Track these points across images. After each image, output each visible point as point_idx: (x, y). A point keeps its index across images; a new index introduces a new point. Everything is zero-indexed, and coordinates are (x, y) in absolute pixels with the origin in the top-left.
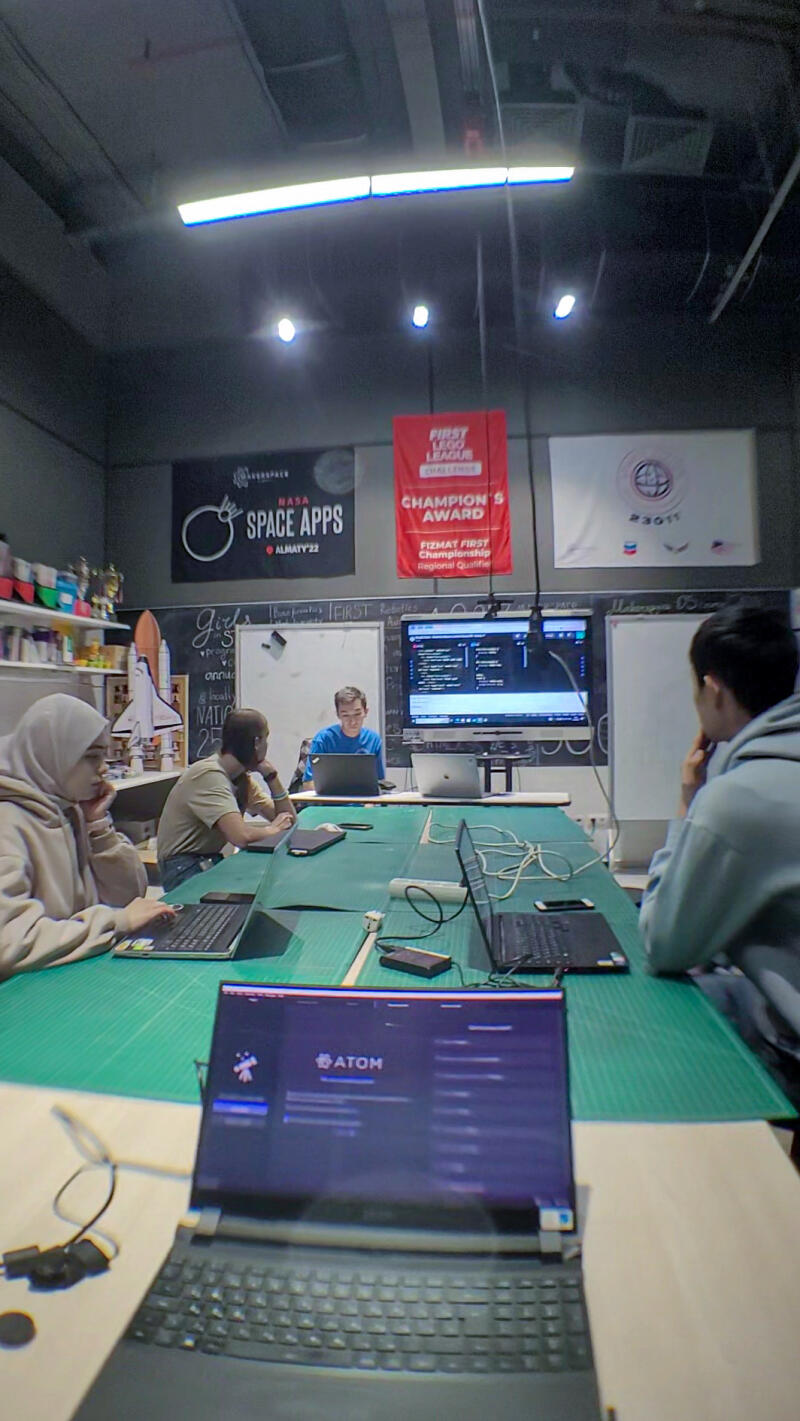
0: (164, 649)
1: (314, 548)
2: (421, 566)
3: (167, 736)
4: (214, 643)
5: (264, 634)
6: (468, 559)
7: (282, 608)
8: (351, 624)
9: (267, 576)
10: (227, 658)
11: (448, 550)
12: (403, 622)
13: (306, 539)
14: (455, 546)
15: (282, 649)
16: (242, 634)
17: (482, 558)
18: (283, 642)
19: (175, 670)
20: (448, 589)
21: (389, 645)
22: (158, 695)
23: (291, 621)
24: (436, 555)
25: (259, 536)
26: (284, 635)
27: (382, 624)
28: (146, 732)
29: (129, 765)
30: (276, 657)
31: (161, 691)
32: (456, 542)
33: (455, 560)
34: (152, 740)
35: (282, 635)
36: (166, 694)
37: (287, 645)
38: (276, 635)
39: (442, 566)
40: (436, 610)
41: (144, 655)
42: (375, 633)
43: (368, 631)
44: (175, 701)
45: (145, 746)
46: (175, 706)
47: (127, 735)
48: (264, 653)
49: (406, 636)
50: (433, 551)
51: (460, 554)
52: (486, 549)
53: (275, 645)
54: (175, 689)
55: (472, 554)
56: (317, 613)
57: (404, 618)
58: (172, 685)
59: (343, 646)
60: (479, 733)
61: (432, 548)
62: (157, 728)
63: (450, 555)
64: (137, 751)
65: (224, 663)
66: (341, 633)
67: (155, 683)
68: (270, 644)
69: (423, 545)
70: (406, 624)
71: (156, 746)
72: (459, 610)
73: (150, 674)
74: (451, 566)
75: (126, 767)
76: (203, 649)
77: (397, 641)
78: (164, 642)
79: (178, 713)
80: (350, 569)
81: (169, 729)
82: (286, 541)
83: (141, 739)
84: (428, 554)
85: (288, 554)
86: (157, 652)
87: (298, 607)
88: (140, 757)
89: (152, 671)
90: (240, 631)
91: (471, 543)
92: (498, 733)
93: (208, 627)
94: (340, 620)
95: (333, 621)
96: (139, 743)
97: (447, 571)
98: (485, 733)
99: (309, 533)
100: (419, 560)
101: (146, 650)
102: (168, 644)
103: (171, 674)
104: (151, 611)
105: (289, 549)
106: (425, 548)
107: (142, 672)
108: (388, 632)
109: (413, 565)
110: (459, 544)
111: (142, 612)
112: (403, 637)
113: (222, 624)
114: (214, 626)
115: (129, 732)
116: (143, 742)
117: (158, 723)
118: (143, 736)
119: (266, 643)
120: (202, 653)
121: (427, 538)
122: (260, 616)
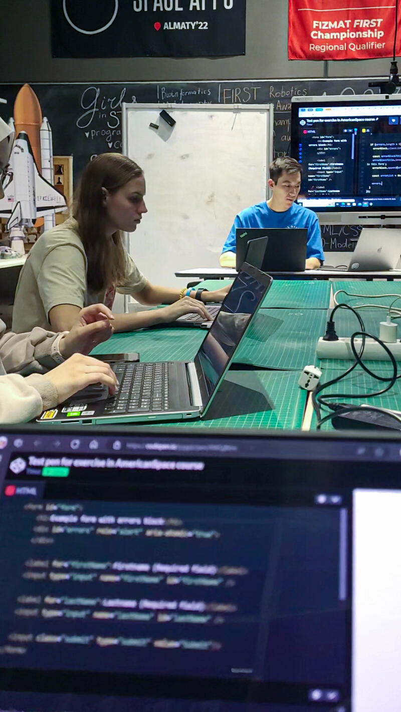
0: (45, 125)
1: (204, 26)
2: (314, 48)
3: (51, 218)
4: (99, 124)
5: (152, 114)
6: (359, 41)
7: (170, 89)
8: (241, 106)
9: (153, 54)
10: (113, 141)
11: (340, 30)
12: (294, 104)
13: (196, 15)
14: (348, 26)
15: (171, 131)
16: (129, 113)
17: (375, 39)
18: (171, 122)
19: (59, 149)
20: (338, 71)
21: (278, 130)
22: (40, 175)
23: (178, 102)
24: (327, 36)
25: (146, 10)
26: (173, 115)
27: (272, 105)
28: (28, 213)
29: (10, 246)
30: (165, 138)
31: (43, 171)
32: (348, 22)
33: (347, 41)
34: (34, 221)
35: (171, 114)
36: (48, 174)
37: (177, 126)
38: (164, 115)
39: (334, 48)
40: (325, 93)
41: (23, 132)
42: (265, 116)
43: (258, 114)
44: (59, 182)
45: (27, 229)
46: (59, 187)
47: (8, 216)
48: (152, 132)
49: (295, 118)
50: (324, 31)
51: (352, 35)
52: (379, 29)
53: (163, 125)
54: (58, 170)
55: (365, 35)
56: (206, 95)
57: (294, 99)
58: (55, 166)
59: (232, 128)
60: (365, 217)
61: (324, 27)
62: (39, 209)
63: (342, 36)
64: (17, 233)
65: (110, 145)
66: (231, 114)
67: (37, 161)
68: (158, 125)
69: (315, 25)
70: (296, 107)
71: (39, 229)
72: (349, 93)
73: (30, 151)
74: (342, 48)
75: (7, 248)
76: (87, 130)
77: (286, 125)
78: (45, 119)
79: (62, 194)
80: (240, 50)
81: (52, 211)
82: (174, 16)
83: (22, 220)
84: (320, 34)
85: (177, 30)
86: (38, 129)
87: (187, 88)
88: (21, 238)
89: (33, 149)
90: (127, 109)
91: (364, 23)
92: (383, 217)
93: (92, 108)
94: (229, 102)
95: (222, 102)
96: (20, 224)
97: (339, 52)
98: (369, 217)
99: (198, 9)
100: (311, 41)
101: (25, 126)
102: (49, 122)
103: (54, 155)
104: (31, 85)
105: (177, 26)
106: (317, 27)
107: (22, 150)
108: (277, 117)
109: (305, 48)
110: (352, 24)
111: (22, 86)
112: (292, 122)
113: (107, 104)
114: (98, 106)
115: (9, 212)
116: (24, 222)
117: (40, 204)
118: (24, 217)
119: (154, 123)
120: (87, 135)
121: (319, 17)
122: (147, 96)
